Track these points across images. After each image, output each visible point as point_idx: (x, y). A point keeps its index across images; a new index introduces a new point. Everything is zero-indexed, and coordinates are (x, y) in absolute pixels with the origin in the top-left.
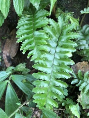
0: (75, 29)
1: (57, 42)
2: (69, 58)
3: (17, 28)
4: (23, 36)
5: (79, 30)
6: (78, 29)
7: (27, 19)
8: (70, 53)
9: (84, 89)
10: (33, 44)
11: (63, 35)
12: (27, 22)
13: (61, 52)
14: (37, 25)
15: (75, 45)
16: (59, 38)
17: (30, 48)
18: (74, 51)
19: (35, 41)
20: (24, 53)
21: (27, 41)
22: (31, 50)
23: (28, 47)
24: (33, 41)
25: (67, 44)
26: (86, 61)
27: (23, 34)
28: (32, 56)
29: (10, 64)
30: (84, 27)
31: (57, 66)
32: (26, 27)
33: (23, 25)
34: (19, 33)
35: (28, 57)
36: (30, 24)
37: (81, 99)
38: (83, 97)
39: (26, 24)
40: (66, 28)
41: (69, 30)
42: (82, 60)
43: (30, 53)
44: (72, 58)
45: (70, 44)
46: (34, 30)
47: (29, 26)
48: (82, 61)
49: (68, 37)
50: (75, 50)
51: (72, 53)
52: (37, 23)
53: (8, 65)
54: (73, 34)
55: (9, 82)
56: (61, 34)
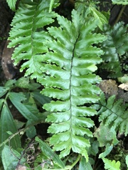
0: (101, 29)
1: (73, 51)
2: (93, 73)
3: (11, 25)
4: (16, 39)
5: (107, 31)
6: (106, 28)
7: (27, 11)
8: (94, 65)
9: (105, 119)
10: (30, 52)
11: (81, 39)
12: (25, 17)
13: (79, 66)
14: (37, 23)
15: (100, 52)
16: (76, 45)
17: (25, 57)
18: (99, 62)
19: (33, 47)
20: (15, 64)
21: (21, 47)
22: (26, 61)
23: (22, 56)
24: (30, 47)
25: (88, 52)
26: (113, 79)
27: (18, 36)
28: (27, 69)
29: (12, 76)
30: (116, 27)
31: (77, 87)
32: (23, 24)
33: (19, 22)
34: (12, 34)
35: (21, 71)
36: (29, 20)
37: (100, 133)
38: (103, 130)
39: (24, 21)
40: (84, 28)
41: (90, 31)
42: (108, 77)
43: (25, 64)
44: (97, 73)
45: (92, 52)
46: (33, 30)
47: (27, 24)
48: (108, 79)
49: (89, 41)
50: (101, 61)
51: (97, 65)
52: (38, 19)
53: (10, 77)
54: (95, 36)
55: (5, 102)
56: (79, 38)
